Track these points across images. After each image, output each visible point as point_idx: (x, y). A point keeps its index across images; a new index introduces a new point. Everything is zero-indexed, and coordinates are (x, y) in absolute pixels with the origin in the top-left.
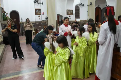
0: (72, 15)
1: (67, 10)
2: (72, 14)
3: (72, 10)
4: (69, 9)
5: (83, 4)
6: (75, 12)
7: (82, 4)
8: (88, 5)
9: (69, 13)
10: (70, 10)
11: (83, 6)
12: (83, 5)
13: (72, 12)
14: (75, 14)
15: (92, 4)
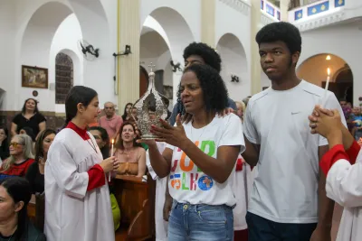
0: (46, 87)
1: (24, 67)
2: (45, 84)
3: (46, 71)
4: (33, 65)
5: (95, 48)
6: (57, 79)
7: (91, 46)
8: (115, 55)
9: (33, 78)
10: (35, 68)
11: (97, 55)
12: (97, 51)
13: (43, 76)
14: (58, 85)
15: (132, 50)
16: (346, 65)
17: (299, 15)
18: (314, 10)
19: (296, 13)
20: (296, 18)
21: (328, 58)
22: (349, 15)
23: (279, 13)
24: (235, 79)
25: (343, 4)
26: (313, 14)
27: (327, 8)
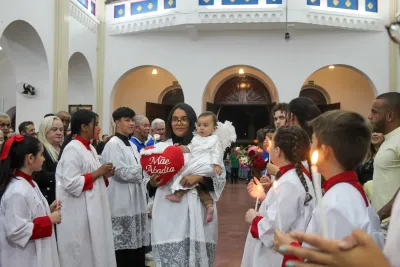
16: (176, 83)
17: (120, 12)
18: (139, 8)
19: (117, 9)
20: (116, 15)
21: (155, 72)
22: (181, 20)
23: (94, 5)
24: (28, 90)
25: (174, 6)
26: (137, 12)
27: (155, 8)
